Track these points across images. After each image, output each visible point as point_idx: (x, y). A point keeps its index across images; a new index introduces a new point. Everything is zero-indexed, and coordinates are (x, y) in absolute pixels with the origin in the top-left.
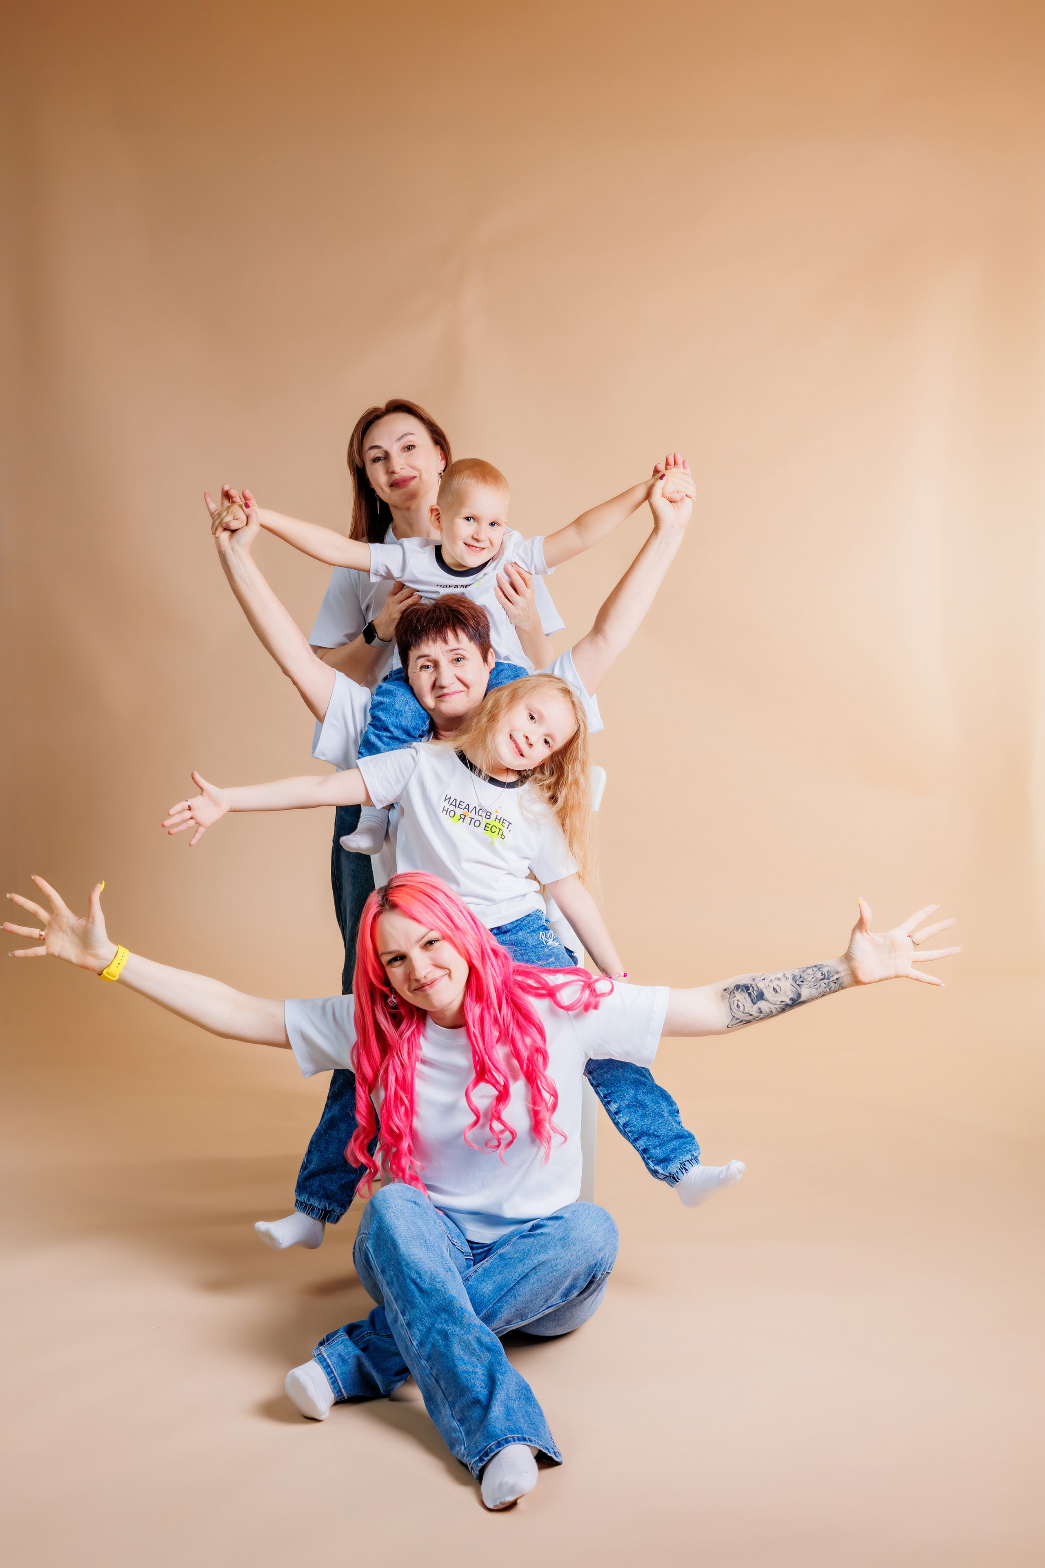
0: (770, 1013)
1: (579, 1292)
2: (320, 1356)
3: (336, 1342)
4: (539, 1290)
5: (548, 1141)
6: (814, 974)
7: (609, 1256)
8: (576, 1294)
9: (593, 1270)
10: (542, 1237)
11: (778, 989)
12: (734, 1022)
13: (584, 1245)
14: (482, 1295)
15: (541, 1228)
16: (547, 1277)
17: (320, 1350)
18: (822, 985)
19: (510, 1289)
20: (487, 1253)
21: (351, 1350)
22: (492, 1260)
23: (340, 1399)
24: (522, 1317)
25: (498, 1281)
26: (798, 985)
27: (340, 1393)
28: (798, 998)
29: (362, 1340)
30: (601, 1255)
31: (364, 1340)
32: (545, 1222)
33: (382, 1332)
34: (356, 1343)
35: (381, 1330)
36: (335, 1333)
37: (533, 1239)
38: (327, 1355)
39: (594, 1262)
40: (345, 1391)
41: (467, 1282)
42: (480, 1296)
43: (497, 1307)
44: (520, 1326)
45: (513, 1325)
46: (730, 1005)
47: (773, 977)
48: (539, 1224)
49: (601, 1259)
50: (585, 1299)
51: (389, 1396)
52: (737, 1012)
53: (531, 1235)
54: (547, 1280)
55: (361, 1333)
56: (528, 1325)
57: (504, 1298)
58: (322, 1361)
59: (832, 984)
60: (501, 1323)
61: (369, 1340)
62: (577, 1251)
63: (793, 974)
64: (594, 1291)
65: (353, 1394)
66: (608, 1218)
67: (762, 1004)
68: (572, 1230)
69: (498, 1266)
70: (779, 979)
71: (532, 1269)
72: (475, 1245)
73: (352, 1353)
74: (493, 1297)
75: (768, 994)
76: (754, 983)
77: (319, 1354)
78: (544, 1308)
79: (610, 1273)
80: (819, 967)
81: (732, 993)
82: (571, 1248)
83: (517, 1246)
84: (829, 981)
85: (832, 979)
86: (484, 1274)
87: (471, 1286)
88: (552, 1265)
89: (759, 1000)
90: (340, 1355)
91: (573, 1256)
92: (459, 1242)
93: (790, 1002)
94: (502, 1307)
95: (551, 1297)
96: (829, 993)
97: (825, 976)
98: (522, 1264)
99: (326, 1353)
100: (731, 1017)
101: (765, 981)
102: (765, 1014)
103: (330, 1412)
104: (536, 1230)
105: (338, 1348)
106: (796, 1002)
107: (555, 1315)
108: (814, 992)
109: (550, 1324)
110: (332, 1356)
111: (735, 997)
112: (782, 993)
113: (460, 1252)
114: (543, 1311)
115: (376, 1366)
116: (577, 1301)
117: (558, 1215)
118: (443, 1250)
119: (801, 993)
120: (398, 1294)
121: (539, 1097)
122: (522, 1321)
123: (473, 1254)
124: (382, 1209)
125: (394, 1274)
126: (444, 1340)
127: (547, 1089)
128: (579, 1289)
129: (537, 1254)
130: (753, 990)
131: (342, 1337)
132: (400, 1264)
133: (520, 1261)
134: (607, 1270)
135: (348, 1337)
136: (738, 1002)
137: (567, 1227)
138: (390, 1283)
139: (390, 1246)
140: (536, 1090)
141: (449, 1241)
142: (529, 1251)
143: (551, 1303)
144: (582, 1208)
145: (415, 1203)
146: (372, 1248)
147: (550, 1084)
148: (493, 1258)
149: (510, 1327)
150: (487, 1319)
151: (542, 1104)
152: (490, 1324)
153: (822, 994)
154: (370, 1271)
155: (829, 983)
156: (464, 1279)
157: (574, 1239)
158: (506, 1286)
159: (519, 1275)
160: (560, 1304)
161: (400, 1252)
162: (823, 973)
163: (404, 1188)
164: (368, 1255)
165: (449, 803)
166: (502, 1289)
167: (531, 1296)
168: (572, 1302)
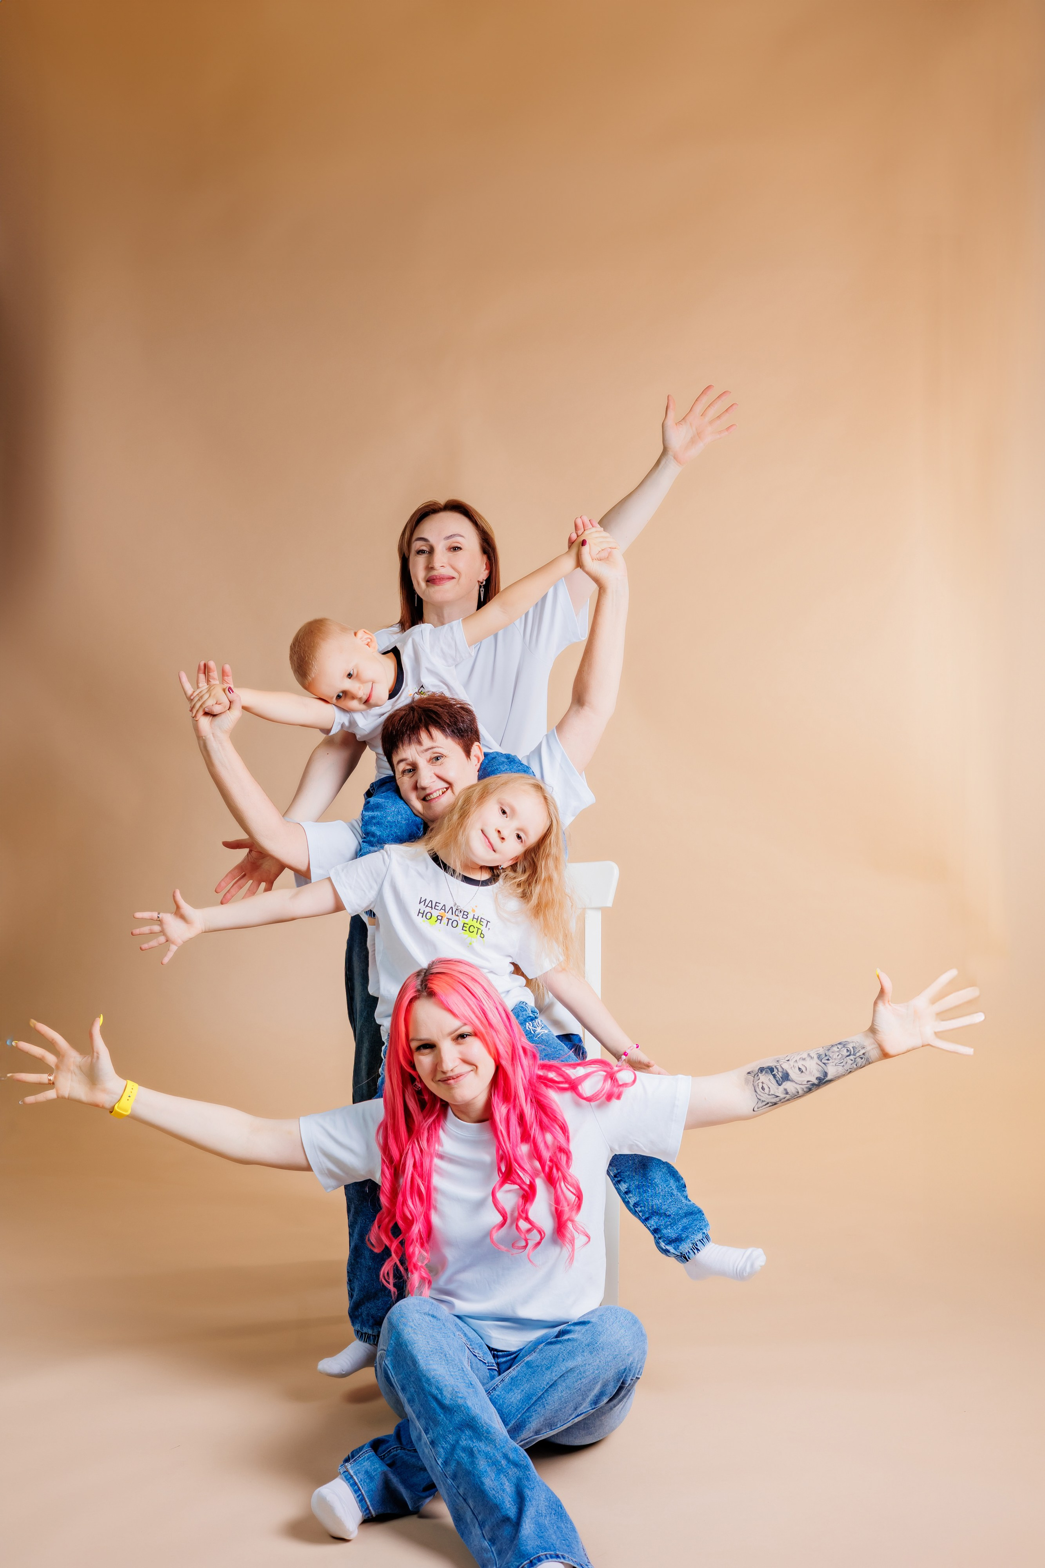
0: (796, 1094)
1: (608, 1399)
2: (347, 1473)
3: (362, 1458)
4: (568, 1398)
5: (572, 1243)
6: (839, 1051)
7: (638, 1361)
8: (605, 1401)
9: (622, 1376)
10: (569, 1343)
11: (804, 1069)
12: (760, 1104)
13: (613, 1350)
14: (510, 1405)
15: (568, 1333)
16: (576, 1384)
17: (346, 1467)
18: (848, 1061)
19: (539, 1398)
20: (512, 1361)
21: (377, 1466)
22: (519, 1368)
23: (368, 1517)
24: (551, 1425)
25: (526, 1389)
26: (824, 1063)
27: (368, 1511)
28: (824, 1077)
29: (388, 1455)
30: (631, 1360)
31: (390, 1455)
32: (572, 1328)
33: (409, 1447)
34: (382, 1459)
35: (407, 1444)
36: (361, 1449)
37: (559, 1346)
38: (354, 1472)
39: (623, 1367)
40: (373, 1509)
41: (494, 1392)
42: (507, 1407)
43: (526, 1416)
44: (549, 1436)
45: (542, 1435)
46: (755, 1088)
47: (797, 1058)
48: (565, 1330)
49: (631, 1364)
50: (615, 1406)
51: (417, 1512)
52: (762, 1094)
53: (558, 1342)
54: (576, 1387)
55: (388, 1448)
56: (557, 1434)
57: (533, 1408)
58: (349, 1478)
59: (859, 1060)
60: (530, 1433)
61: (396, 1455)
62: (606, 1356)
63: (818, 1053)
64: (624, 1397)
65: (380, 1511)
66: (635, 1322)
67: (787, 1085)
68: (599, 1335)
69: (525, 1375)
70: (804, 1059)
71: (560, 1377)
72: (500, 1353)
73: (379, 1469)
74: (521, 1407)
75: (794, 1074)
76: (779, 1064)
77: (345, 1472)
78: (573, 1416)
79: (639, 1378)
80: (843, 1044)
81: (756, 1076)
82: (599, 1354)
83: (544, 1353)
84: (854, 1057)
85: (858, 1055)
86: (511, 1383)
87: (498, 1396)
88: (580, 1371)
89: (784, 1081)
90: (367, 1472)
91: (602, 1362)
92: (480, 1353)
93: (816, 1082)
94: (530, 1417)
95: (581, 1405)
96: (856, 1069)
97: (850, 1053)
98: (550, 1372)
99: (352, 1470)
100: (757, 1100)
101: (790, 1062)
102: (792, 1095)
103: (358, 1531)
104: (562, 1336)
105: (364, 1464)
106: (823, 1081)
107: (585, 1424)
108: (840, 1070)
109: (579, 1433)
110: (359, 1473)
111: (759, 1079)
112: (808, 1072)
113: (482, 1363)
114: (572, 1419)
115: (404, 1482)
116: (607, 1408)
117: (585, 1320)
118: (464, 1363)
119: (827, 1072)
120: (420, 1412)
121: (562, 1197)
122: (552, 1430)
123: (496, 1364)
124: (400, 1324)
125: (415, 1391)
126: (469, 1457)
127: (571, 1189)
128: (609, 1395)
129: (565, 1361)
130: (778, 1071)
131: (368, 1453)
132: (420, 1380)
133: (548, 1368)
134: (636, 1376)
135: (373, 1453)
136: (763, 1085)
137: (594, 1331)
138: (411, 1401)
139: (410, 1363)
140: (559, 1191)
141: (469, 1351)
142: (556, 1357)
143: (581, 1411)
144: (609, 1312)
145: (433, 1316)
146: (391, 1365)
147: (575, 1183)
148: (519, 1367)
149: (539, 1438)
150: (515, 1430)
151: (565, 1204)
152: (517, 1435)
153: (849, 1071)
154: (391, 1388)
155: (855, 1059)
156: (489, 1390)
157: (602, 1345)
158: (534, 1395)
159: (548, 1383)
160: (589, 1411)
161: (420, 1368)
162: (848, 1049)
163: (421, 1302)
164: (387, 1373)
165: (424, 905)
166: (530, 1399)
167: (560, 1404)
168: (602, 1410)
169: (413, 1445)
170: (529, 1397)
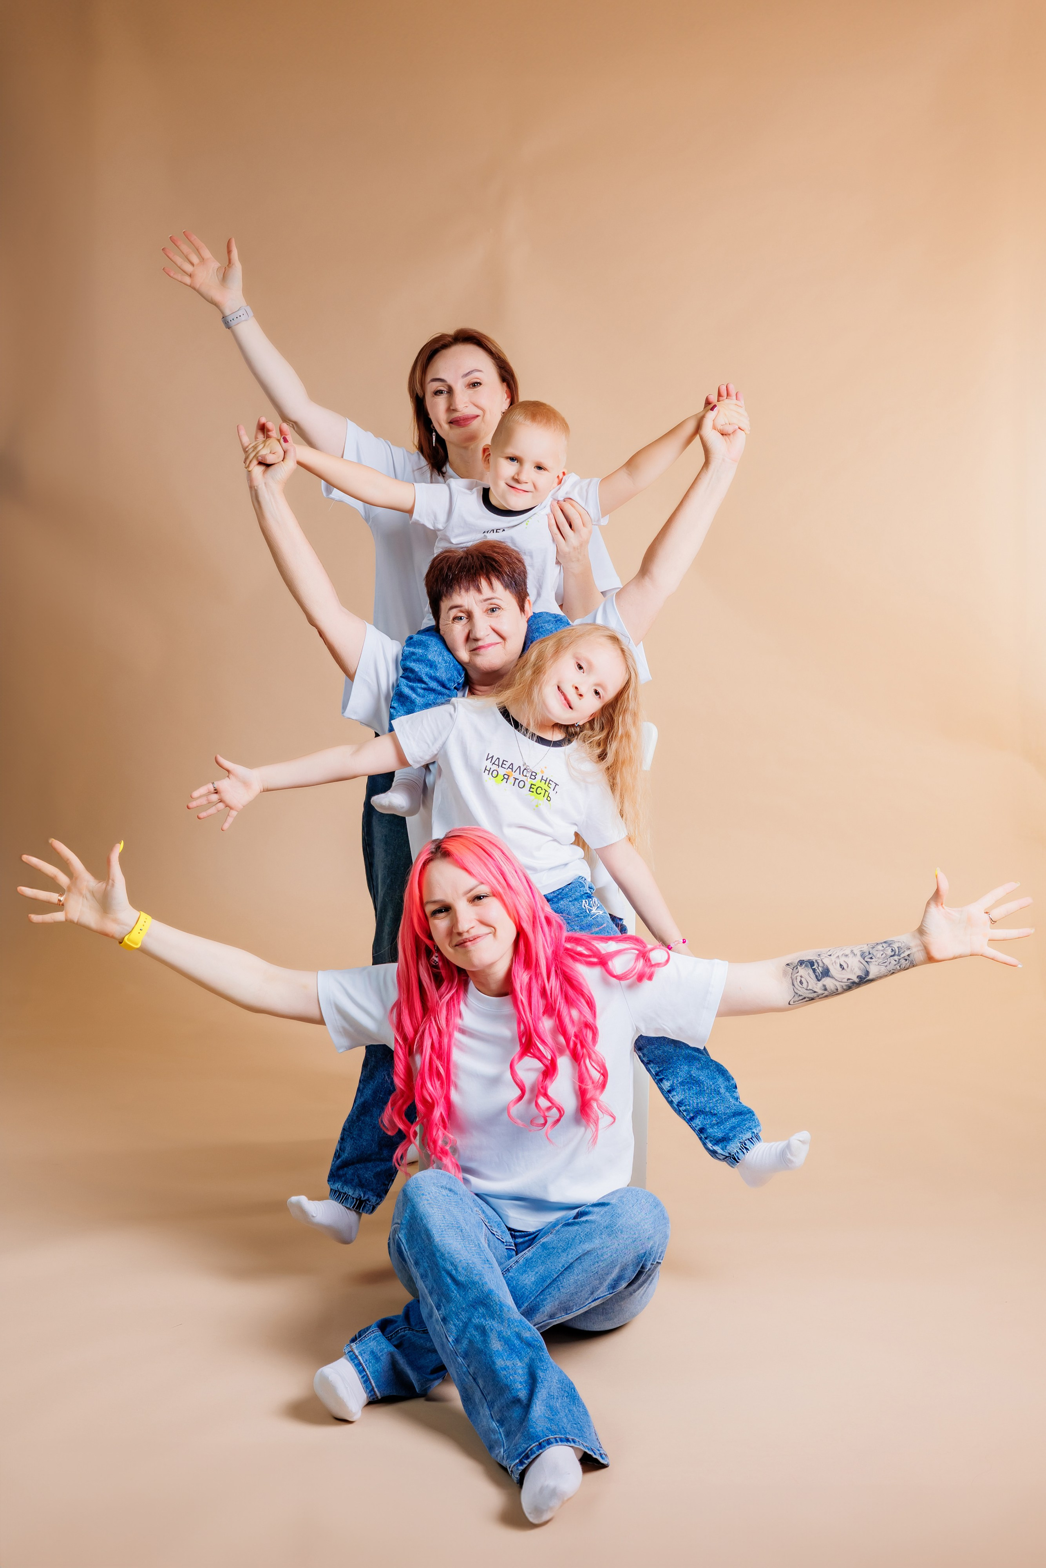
0: (835, 991)
1: (626, 1284)
2: (352, 1353)
3: (368, 1338)
4: (584, 1282)
5: (595, 1123)
6: (884, 950)
7: (659, 1245)
8: (624, 1286)
9: (643, 1260)
10: (587, 1225)
11: (845, 966)
12: (797, 998)
13: (632, 1233)
14: (524, 1287)
15: (586, 1215)
16: (593, 1267)
17: (351, 1347)
18: (892, 962)
19: (553, 1281)
20: (530, 1242)
21: (384, 1347)
22: (534, 1250)
23: (373, 1399)
24: (566, 1310)
25: (541, 1271)
26: (866, 962)
27: (372, 1393)
28: (865, 975)
29: (396, 1336)
30: (651, 1245)
31: (399, 1335)
32: (591, 1209)
33: (417, 1328)
34: (389, 1339)
35: (416, 1325)
36: (367, 1329)
37: (577, 1228)
38: (359, 1352)
39: (644, 1251)
40: (378, 1391)
41: (507, 1273)
42: (521, 1288)
43: (540, 1299)
44: (565, 1320)
45: (557, 1319)
46: (793, 981)
47: (840, 954)
48: (584, 1211)
49: (651, 1249)
50: (634, 1291)
51: (425, 1395)
52: (799, 989)
54: (593, 1270)
55: (396, 1328)
56: (573, 1319)
57: (547, 1290)
58: (353, 1358)
59: (903, 961)
60: (544, 1316)
61: (404, 1336)
62: (625, 1239)
63: (861, 951)
64: (644, 1282)
65: (386, 1393)
66: (658, 1205)
67: (827, 981)
68: (619, 1218)
69: (541, 1256)
70: (847, 955)
71: (576, 1260)
72: (519, 1234)
73: (385, 1350)
74: (535, 1289)
75: (834, 970)
76: (820, 959)
77: (350, 1352)
78: (589, 1301)
79: (661, 1263)
80: (889, 944)
81: (795, 968)
82: (618, 1237)
83: (561, 1234)
84: (899, 957)
85: (902, 956)
86: (527, 1264)
87: (512, 1278)
88: (598, 1254)
89: (824, 977)
90: (372, 1352)
91: (621, 1245)
92: (498, 1231)
93: (857, 980)
94: (543, 1300)
95: (597, 1289)
96: (899, 971)
97: (895, 953)
98: (566, 1254)
99: (358, 1350)
100: (793, 994)
101: (831, 957)
102: (830, 991)
103: (362, 1413)
104: (580, 1218)
105: (370, 1344)
106: (863, 980)
107: (602, 1309)
108: (883, 970)
109: (597, 1319)
110: (364, 1353)
111: (798, 972)
112: (849, 970)
113: (500, 1242)
114: (589, 1304)
115: (410, 1363)
116: (627, 1292)
117: (604, 1201)
118: (481, 1239)
119: (869, 971)
120: (433, 1288)
121: (586, 1075)
122: (567, 1314)
123: (514, 1244)
124: (415, 1197)
125: (429, 1266)
127: (596, 1066)
128: (627, 1280)
129: (581, 1243)
130: (818, 966)
131: (375, 1333)
132: (434, 1255)
133: (564, 1250)
134: (658, 1261)
135: (380, 1332)
136: (802, 979)
137: (614, 1213)
138: (424, 1276)
139: (424, 1237)
140: (583, 1068)
141: (487, 1228)
142: (573, 1239)
143: (598, 1295)
144: (633, 1193)
145: (450, 1190)
146: (405, 1239)
147: (600, 1061)
148: (535, 1248)
149: (553, 1322)
150: (529, 1313)
151: (590, 1082)
152: (531, 1318)
153: (892, 971)
154: (404, 1263)
155: (899, 960)
156: (505, 1269)
157: (621, 1227)
158: (549, 1277)
159: (563, 1266)
160: (606, 1296)
161: (435, 1242)
162: (893, 949)
163: (438, 1175)
164: (400, 1246)
165: (491, 762)
166: (545, 1281)
167: (576, 1288)
168: (620, 1295)
169: (422, 1322)
170: (544, 1279)
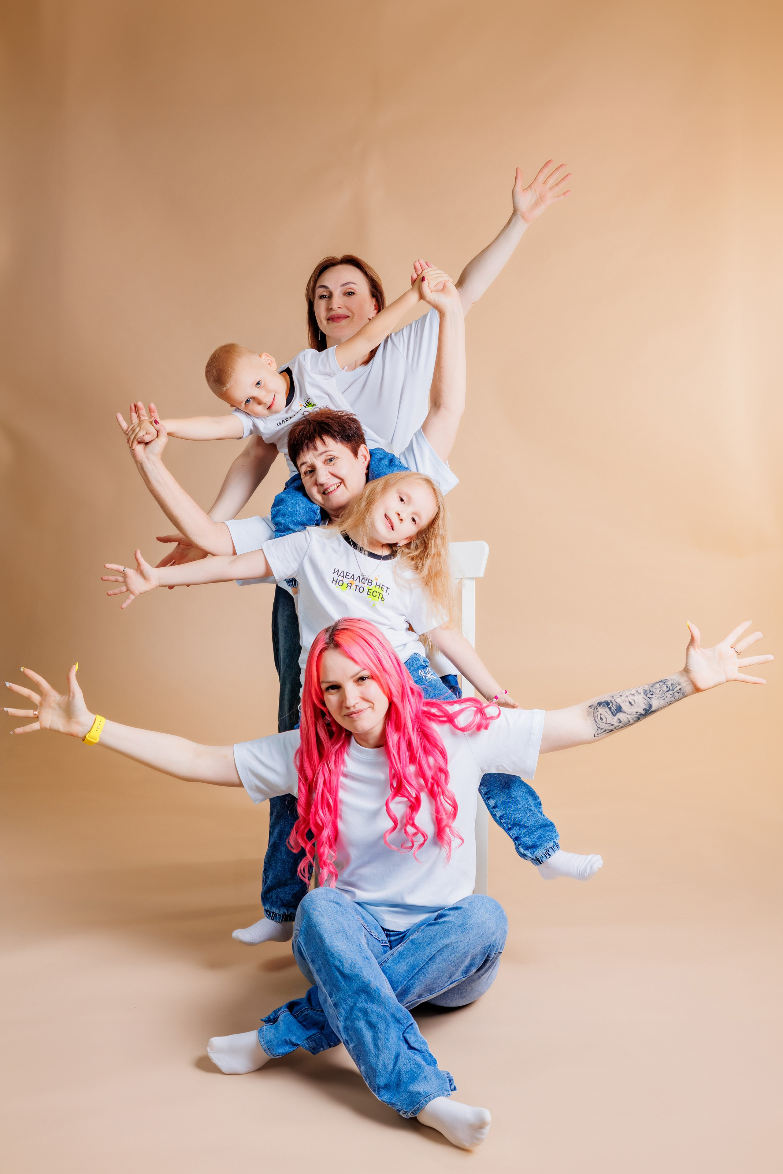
0: (628, 722)
1: (476, 969)
4: (444, 969)
5: (449, 845)
6: (661, 687)
7: (500, 938)
8: (474, 970)
9: (487, 951)
10: (445, 924)
11: (633, 703)
12: (599, 732)
13: (480, 930)
14: (398, 975)
15: (444, 917)
16: (450, 957)
18: (668, 695)
19: (421, 969)
20: (401, 939)
22: (405, 945)
24: (431, 991)
25: (411, 961)
26: (649, 697)
28: (649, 708)
29: (301, 1015)
30: (494, 938)
31: (303, 1014)
32: (447, 912)
33: (317, 1008)
35: (316, 1006)
37: (438, 927)
39: (488, 944)
41: (385, 964)
42: (396, 976)
43: (411, 983)
44: (429, 999)
45: (423, 999)
46: (595, 719)
47: (628, 694)
48: (442, 914)
49: (494, 941)
50: (482, 975)
52: (601, 724)
53: (437, 923)
54: (451, 960)
55: (300, 1009)
56: (436, 998)
57: (416, 977)
59: (676, 694)
60: (414, 997)
61: (307, 1014)
62: (474, 934)
63: (644, 690)
64: (489, 968)
66: (498, 907)
67: (620, 716)
68: (469, 918)
69: (410, 950)
70: (633, 694)
71: (438, 951)
72: (392, 933)
74: (407, 976)
75: (625, 707)
76: (613, 699)
78: (448, 983)
79: (501, 953)
80: (664, 682)
81: (596, 708)
82: (469, 933)
83: (425, 932)
84: (673, 692)
85: (675, 690)
86: (399, 957)
87: (389, 967)
89: (618, 713)
91: (471, 940)
92: (375, 932)
93: (643, 712)
94: (414, 984)
95: (454, 974)
96: (675, 702)
97: (669, 688)
98: (430, 948)
100: (597, 728)
101: (622, 697)
102: (624, 723)
104: (440, 919)
106: (648, 712)
107: (458, 989)
108: (662, 702)
109: (453, 997)
111: (598, 711)
112: (636, 705)
113: (377, 941)
114: (448, 985)
116: (476, 976)
117: (458, 906)
118: (361, 940)
119: (652, 704)
120: (326, 980)
121: (441, 808)
122: (431, 994)
123: (388, 941)
124: (310, 909)
125: (322, 963)
126: (364, 1017)
127: (449, 801)
128: (476, 966)
129: (441, 939)
130: (613, 704)
131: (284, 1013)
132: (326, 954)
133: (428, 945)
134: (499, 951)
135: (289, 1013)
136: (602, 716)
137: (465, 915)
138: (319, 971)
139: (318, 940)
140: (439, 803)
141: (366, 931)
142: (435, 936)
143: (455, 979)
144: (477, 899)
145: (337, 903)
146: (304, 942)
147: (452, 797)
149: (421, 1000)
150: (402, 994)
151: (444, 813)
152: (403, 999)
153: (669, 703)
154: (304, 961)
155: (673, 693)
156: (381, 962)
157: (471, 926)
158: (417, 966)
159: (428, 957)
160: (461, 979)
161: (326, 944)
162: (668, 686)
163: (327, 891)
164: (300, 948)
165: (337, 575)
166: (414, 969)
167: (437, 974)
168: (471, 978)
169: (320, 1007)
170: (413, 968)
